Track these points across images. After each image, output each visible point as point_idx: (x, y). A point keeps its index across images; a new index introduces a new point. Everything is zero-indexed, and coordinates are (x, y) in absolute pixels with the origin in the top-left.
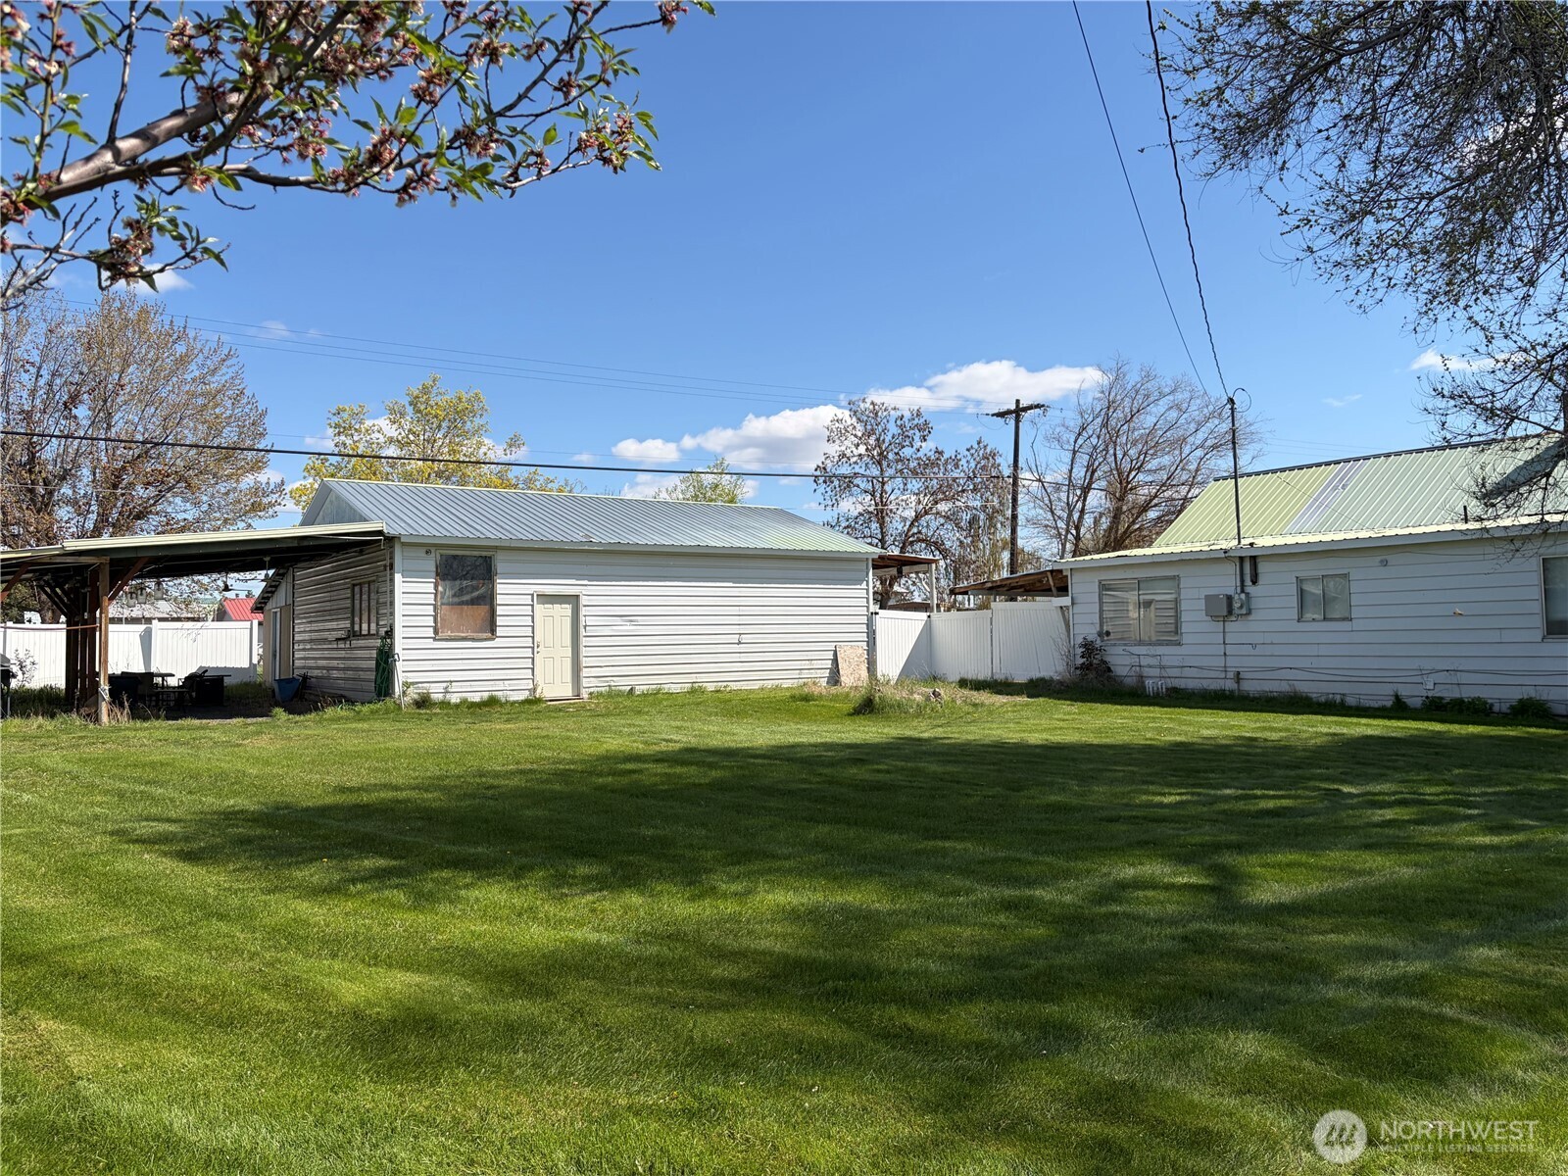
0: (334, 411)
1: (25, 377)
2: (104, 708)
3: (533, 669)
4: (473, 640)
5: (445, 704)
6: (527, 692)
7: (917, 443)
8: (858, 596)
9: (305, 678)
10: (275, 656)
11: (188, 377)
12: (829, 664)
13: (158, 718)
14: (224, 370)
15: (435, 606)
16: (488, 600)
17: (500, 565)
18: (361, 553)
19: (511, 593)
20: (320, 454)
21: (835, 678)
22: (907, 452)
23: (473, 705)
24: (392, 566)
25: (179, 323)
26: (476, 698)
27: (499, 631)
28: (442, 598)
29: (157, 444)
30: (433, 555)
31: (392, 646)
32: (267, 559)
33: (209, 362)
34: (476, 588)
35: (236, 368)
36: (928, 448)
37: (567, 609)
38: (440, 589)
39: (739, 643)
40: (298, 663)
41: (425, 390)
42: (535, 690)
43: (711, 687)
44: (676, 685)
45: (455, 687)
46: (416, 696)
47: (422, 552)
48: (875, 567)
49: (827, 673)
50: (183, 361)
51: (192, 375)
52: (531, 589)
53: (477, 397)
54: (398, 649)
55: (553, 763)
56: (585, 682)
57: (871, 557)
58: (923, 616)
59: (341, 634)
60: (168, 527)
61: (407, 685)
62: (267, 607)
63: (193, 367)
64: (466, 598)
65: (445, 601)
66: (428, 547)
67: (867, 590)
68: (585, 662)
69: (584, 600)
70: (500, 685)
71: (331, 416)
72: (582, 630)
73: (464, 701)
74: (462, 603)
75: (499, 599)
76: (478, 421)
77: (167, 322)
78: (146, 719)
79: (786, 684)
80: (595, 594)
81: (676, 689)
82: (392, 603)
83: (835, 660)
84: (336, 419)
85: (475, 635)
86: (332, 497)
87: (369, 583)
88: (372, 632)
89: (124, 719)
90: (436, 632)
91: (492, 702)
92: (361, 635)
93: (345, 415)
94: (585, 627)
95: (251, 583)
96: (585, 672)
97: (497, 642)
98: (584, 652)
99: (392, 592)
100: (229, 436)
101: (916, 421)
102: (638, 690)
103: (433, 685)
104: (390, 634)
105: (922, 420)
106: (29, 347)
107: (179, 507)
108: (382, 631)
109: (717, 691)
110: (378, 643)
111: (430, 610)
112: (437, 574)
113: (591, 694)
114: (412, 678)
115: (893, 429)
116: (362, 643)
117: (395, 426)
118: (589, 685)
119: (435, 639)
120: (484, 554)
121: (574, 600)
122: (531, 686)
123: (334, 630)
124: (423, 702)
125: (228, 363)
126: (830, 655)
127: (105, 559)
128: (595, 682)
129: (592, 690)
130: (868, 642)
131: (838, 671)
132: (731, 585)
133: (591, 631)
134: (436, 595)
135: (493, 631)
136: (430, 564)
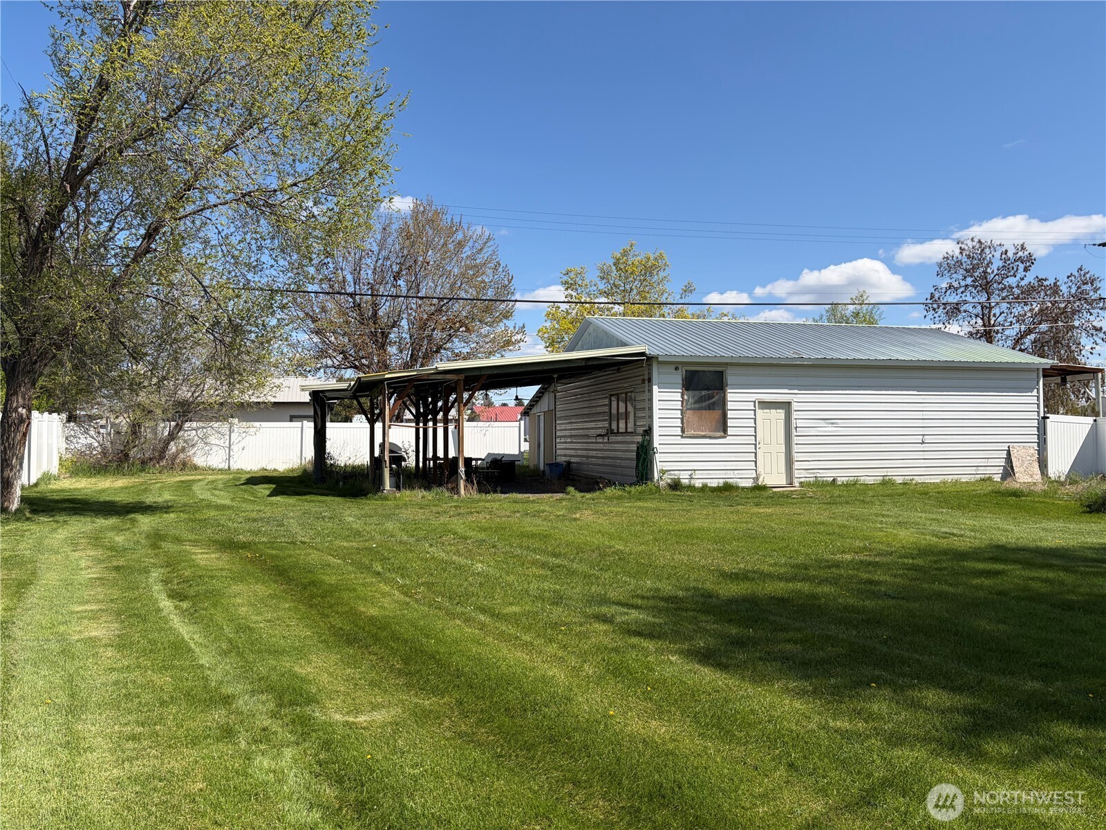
0: (565, 272)
1: (369, 261)
2: (462, 483)
3: (756, 462)
4: (710, 437)
5: (691, 488)
6: (752, 480)
7: (1021, 273)
8: (1028, 403)
9: (569, 463)
10: (539, 446)
11: (464, 256)
12: (1003, 462)
13: (495, 492)
14: (485, 250)
15: (682, 410)
16: (722, 404)
17: (730, 378)
18: (618, 370)
19: (738, 400)
20: (554, 302)
21: (1009, 471)
22: (1012, 281)
23: (714, 490)
24: (650, 380)
25: (456, 220)
26: (713, 484)
27: (730, 431)
28: (687, 404)
29: (450, 299)
30: (680, 371)
31: (650, 442)
32: (556, 376)
33: (476, 245)
34: (710, 397)
35: (493, 248)
37: (781, 413)
38: (686, 397)
39: (923, 443)
40: (559, 452)
41: (625, 253)
42: (756, 479)
43: (899, 480)
44: (870, 477)
45: (698, 475)
46: (669, 481)
47: (671, 369)
48: (1044, 376)
49: (1001, 470)
50: (460, 245)
51: (466, 255)
52: (754, 397)
53: (661, 256)
54: (656, 444)
56: (796, 474)
57: (1041, 367)
58: (1090, 420)
59: (603, 432)
60: (457, 356)
61: (663, 472)
62: (532, 412)
63: (467, 248)
64: (704, 404)
65: (689, 407)
66: (676, 365)
67: (1038, 397)
68: (796, 457)
69: (795, 406)
70: (731, 474)
71: (562, 276)
72: (794, 430)
73: (705, 487)
74: (702, 408)
75: (730, 406)
76: (662, 274)
77: (449, 221)
78: (487, 492)
79: (964, 479)
80: (806, 402)
81: (870, 481)
82: (651, 409)
83: (1009, 458)
84: (565, 278)
85: (711, 434)
86: (591, 329)
87: (626, 393)
88: (629, 430)
89: (476, 496)
90: (683, 431)
91: (727, 488)
92: (618, 432)
93: (572, 275)
94: (796, 428)
96: (796, 465)
97: (728, 440)
98: (795, 448)
99: (651, 400)
100: (490, 294)
101: (1020, 254)
102: (839, 482)
103: (682, 472)
104: (649, 432)
105: (1026, 253)
106: (371, 244)
107: (458, 345)
108: (640, 430)
109: (905, 484)
110: (639, 439)
111: (678, 414)
112: (683, 386)
113: (801, 483)
114: (666, 466)
115: (997, 263)
116: (619, 438)
117: (604, 281)
118: (800, 475)
119: (682, 437)
120: (718, 369)
121: (786, 406)
122: (754, 476)
123: (593, 428)
124: (676, 486)
125: (488, 244)
126: (1005, 455)
127: (462, 377)
128: (804, 474)
129: (802, 480)
130: (1038, 443)
131: (1012, 467)
132: (915, 393)
133: (801, 432)
134: (682, 402)
135: (725, 431)
136: (678, 378)
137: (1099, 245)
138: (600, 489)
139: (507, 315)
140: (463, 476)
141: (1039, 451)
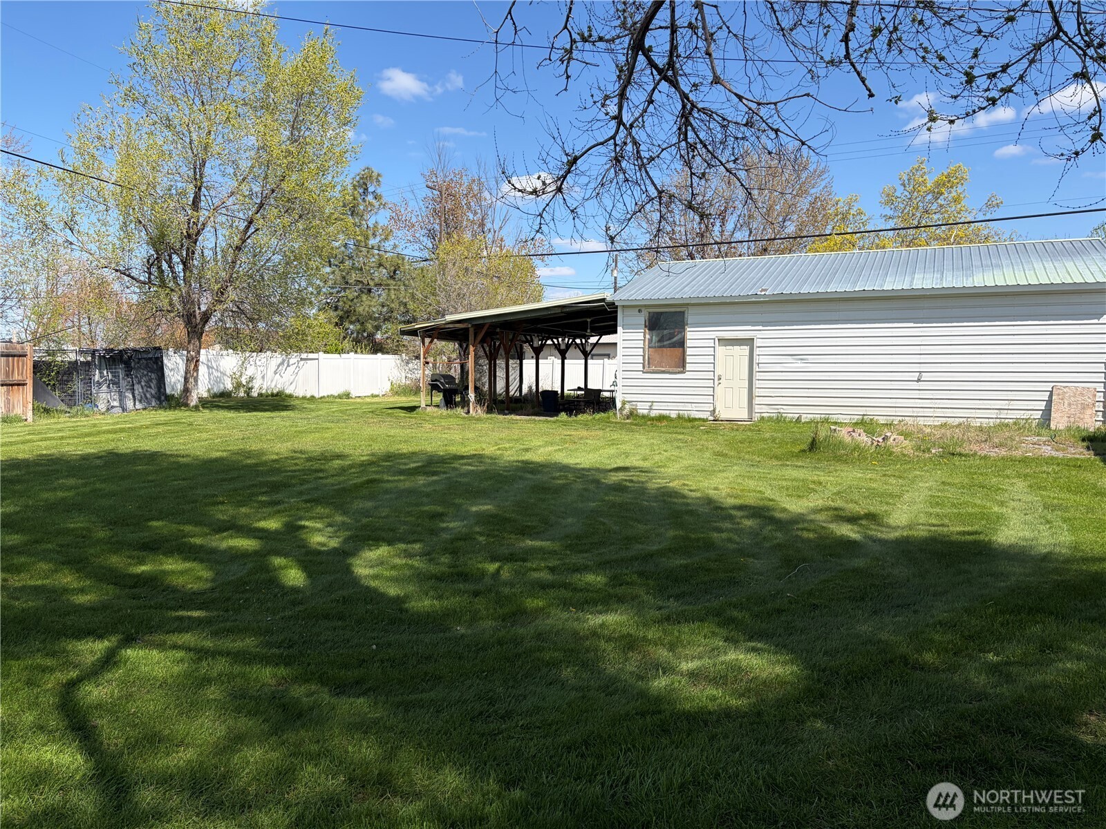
2: (471, 406)
3: (713, 396)
4: (671, 373)
5: (645, 417)
6: (708, 413)
8: (1094, 332)
12: (1042, 405)
15: (644, 349)
16: (681, 344)
17: (690, 318)
19: (697, 338)
21: (1048, 418)
26: (672, 414)
27: (688, 367)
28: (649, 343)
30: (643, 313)
34: (673, 336)
37: (745, 350)
38: (648, 337)
39: (919, 380)
42: (713, 412)
45: (657, 406)
46: (630, 410)
47: (636, 311)
49: (1038, 415)
52: (713, 334)
54: (620, 378)
56: (757, 409)
61: (624, 402)
64: (667, 343)
65: (653, 344)
66: (640, 308)
68: (756, 392)
69: (757, 343)
70: (689, 407)
72: (756, 367)
74: (664, 347)
75: (689, 343)
80: (770, 338)
81: (844, 419)
85: (671, 370)
90: (644, 367)
94: (758, 363)
96: (757, 401)
97: (686, 375)
98: (757, 384)
102: (805, 418)
103: (639, 404)
111: (640, 352)
112: (646, 327)
113: (762, 417)
114: (628, 398)
118: (761, 410)
119: (643, 372)
120: (679, 310)
122: (711, 409)
124: (633, 415)
126: (1046, 396)
128: (765, 409)
129: (764, 415)
132: (911, 325)
133: (763, 367)
134: (644, 340)
135: (684, 367)
136: (641, 319)
140: (472, 400)
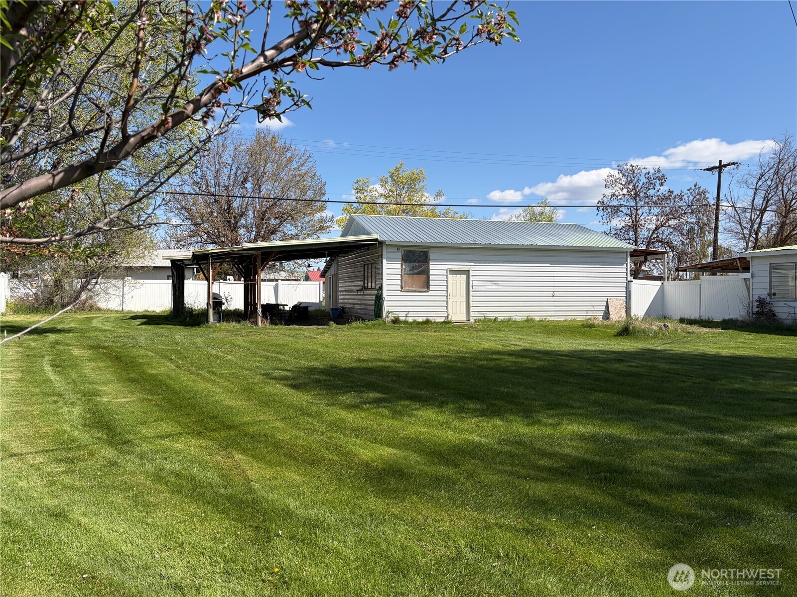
0: (355, 182)
1: (226, 170)
2: (260, 319)
3: (447, 307)
4: (419, 292)
5: (406, 322)
6: (444, 318)
7: (658, 187)
8: (621, 272)
9: (343, 308)
10: (330, 297)
11: (292, 168)
12: (603, 308)
13: (281, 324)
14: (307, 164)
15: (401, 275)
16: (426, 272)
17: (432, 256)
18: (368, 249)
19: (437, 269)
20: (349, 202)
21: (607, 315)
22: (651, 192)
23: (419, 323)
24: (382, 256)
25: (288, 142)
26: (420, 320)
27: (431, 288)
28: (405, 271)
29: (280, 199)
30: (400, 250)
31: (382, 294)
32: (326, 252)
33: (301, 160)
34: (420, 267)
35: (313, 162)
36: (664, 190)
37: (464, 277)
38: (404, 267)
39: (553, 296)
40: (340, 301)
41: (397, 170)
42: (448, 317)
43: (537, 319)
44: (519, 317)
45: (410, 314)
46: (393, 318)
47: (395, 249)
48: (631, 256)
49: (602, 313)
50: (290, 160)
51: (294, 167)
52: (446, 267)
53: (421, 172)
54: (384, 295)
55: (457, 353)
56: (472, 314)
57: (629, 251)
58: (659, 283)
59: (359, 288)
60: (284, 237)
61: (389, 312)
62: (327, 275)
63: (294, 163)
64: (415, 271)
65: (406, 273)
66: (398, 247)
67: (627, 269)
68: (472, 304)
69: (472, 273)
70: (431, 314)
71: (354, 184)
72: (471, 288)
73: (415, 321)
74: (413, 274)
75: (431, 272)
76: (422, 184)
77: (283, 142)
78: (276, 324)
79: (579, 319)
80: (478, 270)
81: (518, 319)
82: (382, 274)
83: (607, 307)
84: (356, 186)
85: (419, 289)
86: (355, 223)
87: (372, 264)
88: (373, 287)
89: (268, 325)
90: (402, 288)
91: (427, 322)
92: (368, 288)
93: (360, 183)
94: (473, 286)
95: (320, 264)
96: (472, 309)
97: (430, 293)
98: (472, 299)
99: (382, 268)
100: (310, 195)
101: (657, 174)
102: (499, 319)
103: (400, 313)
104: (381, 288)
105: (661, 174)
106: (227, 158)
107: (289, 228)
108: (378, 287)
109: (541, 321)
110: (376, 292)
111: (399, 277)
112: (402, 260)
113: (475, 320)
114: (391, 309)
115: (643, 180)
116: (368, 292)
117: (383, 188)
118: (475, 315)
119: (401, 291)
120: (424, 250)
121: (467, 273)
122: (446, 315)
123: (356, 286)
124: (396, 321)
125: (309, 160)
126: (604, 304)
127: (259, 252)
128: (477, 314)
129: (476, 318)
130: (626, 297)
131: (609, 312)
132: (549, 265)
133: (475, 288)
134: (402, 270)
135: (428, 288)
136: (399, 255)
137: (704, 170)
138: (348, 323)
139: (322, 209)
140: (260, 314)
141: (626, 302)
